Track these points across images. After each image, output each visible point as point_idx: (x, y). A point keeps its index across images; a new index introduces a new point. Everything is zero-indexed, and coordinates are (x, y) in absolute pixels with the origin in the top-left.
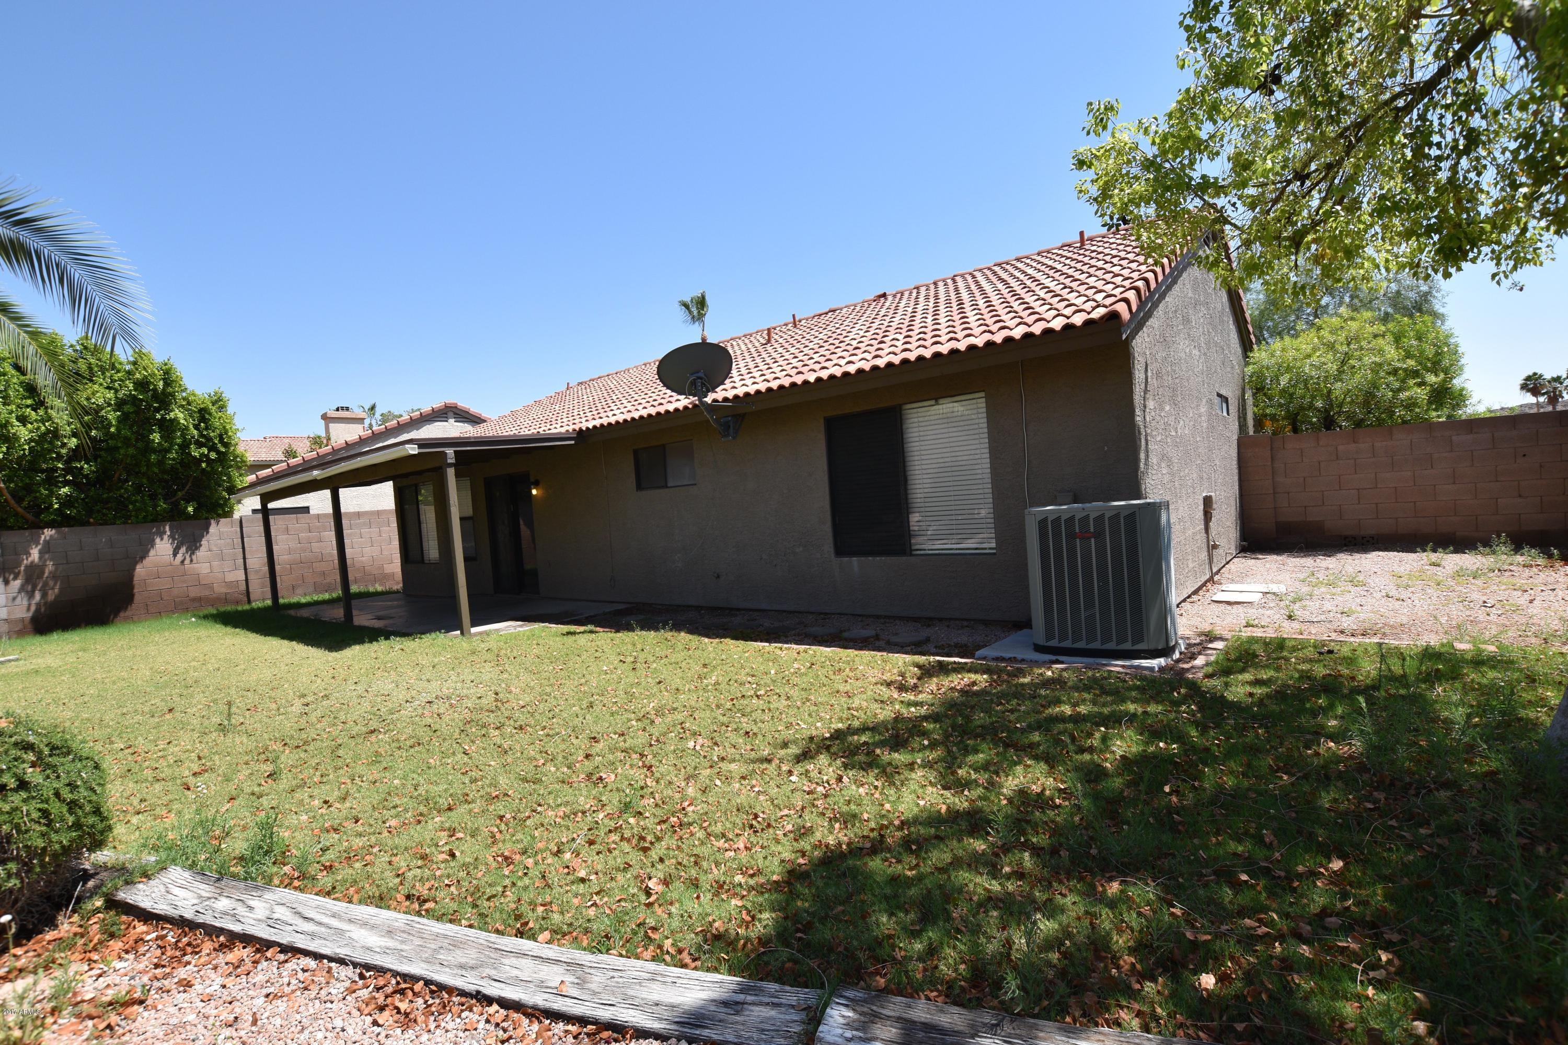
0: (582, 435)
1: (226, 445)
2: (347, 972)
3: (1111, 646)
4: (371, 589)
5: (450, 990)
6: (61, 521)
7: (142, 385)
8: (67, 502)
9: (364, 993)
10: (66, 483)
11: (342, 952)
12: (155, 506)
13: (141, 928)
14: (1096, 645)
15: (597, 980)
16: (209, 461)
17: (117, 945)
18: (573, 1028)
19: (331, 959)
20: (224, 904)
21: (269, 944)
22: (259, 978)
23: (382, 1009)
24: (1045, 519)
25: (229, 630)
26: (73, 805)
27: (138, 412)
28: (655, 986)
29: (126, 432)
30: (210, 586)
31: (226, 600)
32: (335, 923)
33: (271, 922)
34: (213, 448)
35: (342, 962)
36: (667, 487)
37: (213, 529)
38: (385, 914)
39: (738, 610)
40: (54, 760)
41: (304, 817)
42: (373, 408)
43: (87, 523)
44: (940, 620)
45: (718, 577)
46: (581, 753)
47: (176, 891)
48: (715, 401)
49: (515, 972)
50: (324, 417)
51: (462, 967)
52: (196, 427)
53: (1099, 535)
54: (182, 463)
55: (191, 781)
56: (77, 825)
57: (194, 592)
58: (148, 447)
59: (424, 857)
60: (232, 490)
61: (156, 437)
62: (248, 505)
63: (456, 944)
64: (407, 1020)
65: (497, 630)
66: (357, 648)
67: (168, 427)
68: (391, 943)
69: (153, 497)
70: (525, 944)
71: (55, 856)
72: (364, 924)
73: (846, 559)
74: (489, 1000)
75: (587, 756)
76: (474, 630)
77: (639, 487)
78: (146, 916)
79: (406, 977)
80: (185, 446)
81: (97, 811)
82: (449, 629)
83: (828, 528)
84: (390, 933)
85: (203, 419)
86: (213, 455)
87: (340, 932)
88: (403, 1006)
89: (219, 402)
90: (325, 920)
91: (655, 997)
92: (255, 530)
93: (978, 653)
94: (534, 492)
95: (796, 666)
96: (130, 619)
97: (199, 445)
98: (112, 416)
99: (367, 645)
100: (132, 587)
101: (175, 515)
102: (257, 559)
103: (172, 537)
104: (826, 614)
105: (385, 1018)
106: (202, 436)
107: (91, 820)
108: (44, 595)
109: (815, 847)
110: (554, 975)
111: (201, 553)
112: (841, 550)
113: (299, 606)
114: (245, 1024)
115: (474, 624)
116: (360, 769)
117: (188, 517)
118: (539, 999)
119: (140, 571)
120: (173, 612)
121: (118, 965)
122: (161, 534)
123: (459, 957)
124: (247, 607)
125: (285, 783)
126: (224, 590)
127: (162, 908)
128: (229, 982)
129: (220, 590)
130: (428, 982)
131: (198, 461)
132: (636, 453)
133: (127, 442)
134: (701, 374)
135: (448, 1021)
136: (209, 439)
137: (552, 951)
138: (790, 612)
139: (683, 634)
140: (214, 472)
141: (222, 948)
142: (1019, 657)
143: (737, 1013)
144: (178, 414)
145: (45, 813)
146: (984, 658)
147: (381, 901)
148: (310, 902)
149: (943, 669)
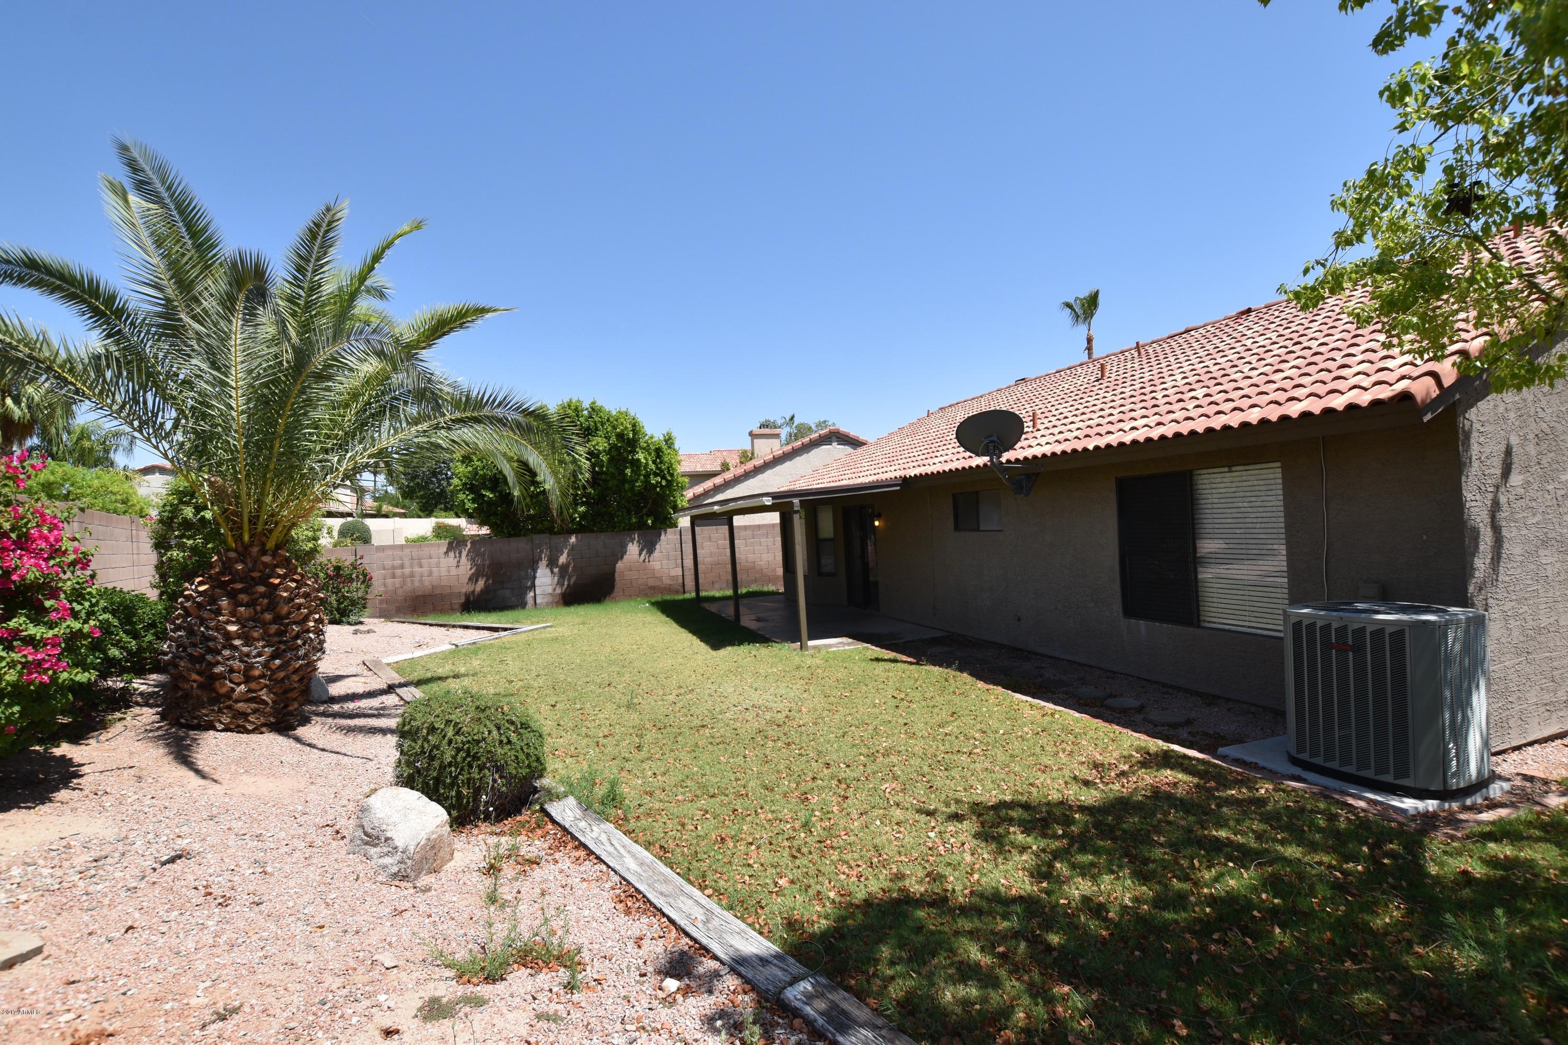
0: (906, 481)
1: (672, 475)
2: (617, 879)
3: (1369, 774)
4: (765, 589)
5: (651, 903)
6: (580, 529)
7: (620, 436)
8: (583, 516)
9: (618, 891)
10: (583, 504)
11: (617, 867)
12: (630, 519)
13: (550, 826)
14: (1350, 769)
15: (716, 922)
16: (662, 486)
17: (539, 832)
18: (691, 943)
19: (613, 870)
20: (583, 824)
21: (592, 853)
22: (583, 869)
23: (621, 902)
24: (1300, 622)
25: (664, 618)
26: (528, 755)
27: (620, 454)
28: (737, 937)
29: (612, 470)
30: (660, 579)
31: (669, 590)
32: (622, 850)
33: (597, 841)
34: (663, 477)
35: (615, 872)
36: (978, 530)
37: (663, 537)
38: (646, 853)
39: (1036, 654)
40: (522, 731)
41: (640, 782)
42: (792, 418)
43: (592, 531)
44: (1228, 700)
45: (1019, 620)
46: (810, 775)
47: (567, 810)
48: (1008, 461)
49: (682, 905)
50: (751, 434)
51: (661, 894)
52: (654, 462)
53: (1358, 649)
54: (645, 489)
55: (602, 741)
56: (529, 766)
57: (651, 582)
58: (624, 479)
59: (683, 825)
60: (676, 509)
61: (628, 472)
62: (684, 522)
63: (666, 881)
64: (628, 912)
65: (830, 646)
66: (729, 648)
67: (636, 464)
68: (639, 870)
69: (629, 512)
70: (696, 893)
71: (520, 779)
72: (634, 856)
73: (1133, 621)
74: (664, 915)
75: (814, 779)
76: (811, 643)
77: (957, 528)
78: (554, 821)
79: (637, 890)
80: (647, 476)
81: (538, 760)
82: (793, 641)
83: (1117, 587)
84: (642, 864)
85: (658, 456)
86: (664, 483)
87: (621, 856)
88: (629, 904)
89: (669, 441)
90: (619, 847)
91: (733, 942)
92: (687, 537)
93: (1221, 750)
94: (877, 523)
95: (1026, 729)
96: (615, 600)
97: (656, 475)
98: (604, 458)
99: (736, 648)
100: (614, 580)
101: (641, 526)
102: (689, 562)
103: (638, 542)
104: (1114, 673)
105: (620, 906)
106: (657, 468)
107: (534, 764)
108: (569, 580)
109: (900, 889)
110: (699, 914)
111: (656, 554)
112: (1130, 611)
113: (713, 599)
114: (568, 889)
115: (811, 638)
116: (682, 755)
117: (649, 527)
118: (682, 922)
119: (619, 565)
120: (638, 596)
121: (537, 842)
122: (632, 541)
123: (663, 888)
124: (681, 597)
125: (643, 754)
126: (669, 582)
127: (558, 818)
128: (572, 866)
129: (667, 581)
130: (644, 896)
131: (655, 486)
132: (955, 497)
133: (613, 476)
134: (994, 438)
135: (645, 920)
136: (662, 471)
137: (704, 900)
138: (1080, 664)
139: (965, 675)
140: (664, 493)
141: (576, 848)
142: (1262, 763)
143: (763, 966)
144: (641, 456)
145: (517, 757)
146: (1223, 758)
147: (648, 845)
148: (619, 836)
149: (1166, 760)
